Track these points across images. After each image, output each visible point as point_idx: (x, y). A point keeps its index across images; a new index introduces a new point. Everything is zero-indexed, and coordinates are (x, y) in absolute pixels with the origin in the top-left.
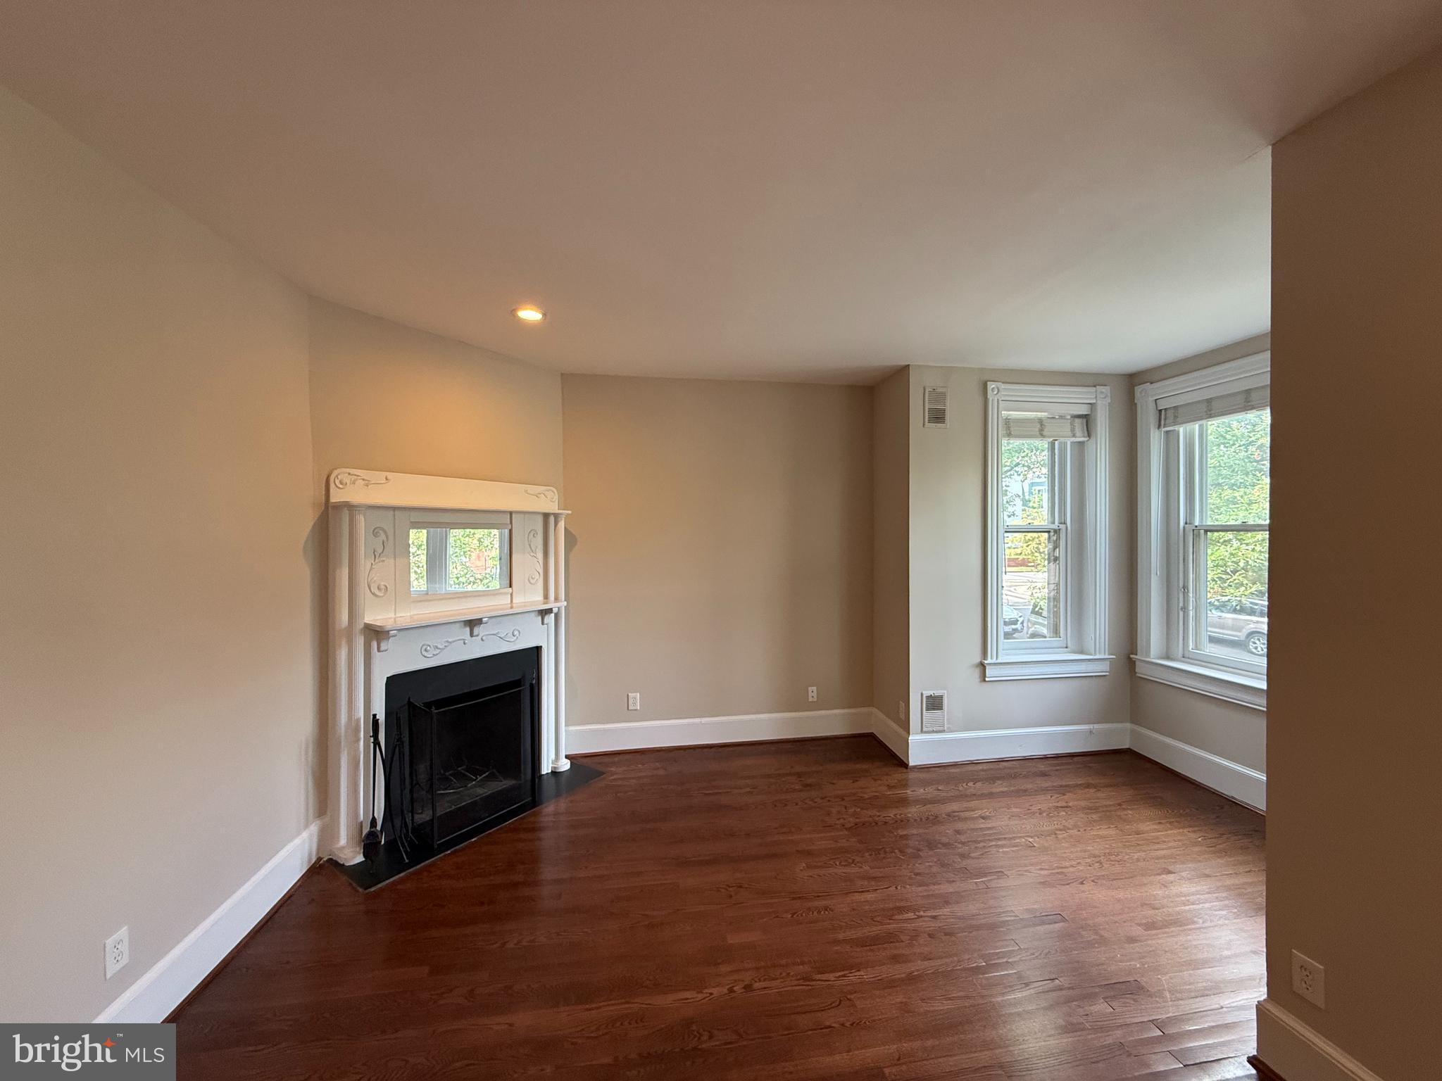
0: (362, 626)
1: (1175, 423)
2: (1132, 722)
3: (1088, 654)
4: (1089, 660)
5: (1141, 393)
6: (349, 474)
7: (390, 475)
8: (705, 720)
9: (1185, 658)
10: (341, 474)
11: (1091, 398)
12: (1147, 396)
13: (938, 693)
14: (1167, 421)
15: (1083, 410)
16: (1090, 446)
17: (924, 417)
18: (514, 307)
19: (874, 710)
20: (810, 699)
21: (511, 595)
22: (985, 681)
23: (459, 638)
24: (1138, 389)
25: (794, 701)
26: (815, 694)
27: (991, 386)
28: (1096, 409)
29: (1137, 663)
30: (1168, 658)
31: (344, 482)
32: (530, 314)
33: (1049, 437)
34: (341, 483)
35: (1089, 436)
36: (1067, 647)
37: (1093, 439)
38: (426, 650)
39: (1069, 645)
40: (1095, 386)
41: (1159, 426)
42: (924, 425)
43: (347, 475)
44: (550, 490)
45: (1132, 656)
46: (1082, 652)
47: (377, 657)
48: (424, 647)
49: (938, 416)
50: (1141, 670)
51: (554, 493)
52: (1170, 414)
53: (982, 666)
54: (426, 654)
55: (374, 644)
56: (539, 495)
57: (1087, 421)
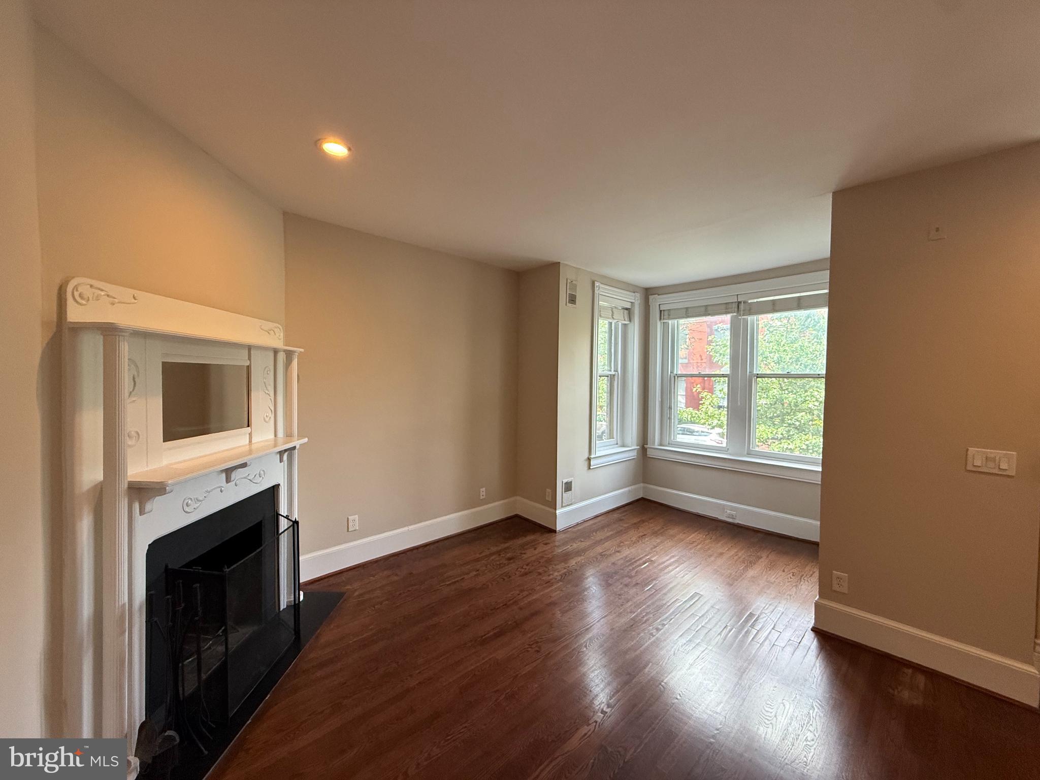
0: (125, 486)
1: (669, 319)
2: (644, 482)
3: (628, 447)
4: (630, 450)
5: (652, 300)
6: (91, 286)
7: (137, 293)
8: (412, 527)
9: (669, 444)
10: (80, 284)
11: (631, 299)
12: (656, 301)
13: (569, 480)
14: (665, 317)
15: (628, 306)
16: (631, 327)
17: (566, 299)
18: (320, 137)
19: (518, 498)
20: (482, 497)
21: (250, 434)
22: (590, 468)
23: (215, 487)
24: (651, 297)
25: (471, 501)
26: (484, 493)
27: (597, 284)
28: (634, 306)
29: (648, 450)
30: (661, 445)
31: (85, 297)
32: (335, 149)
33: (616, 320)
34: (81, 296)
35: (630, 321)
36: (617, 444)
37: (632, 322)
38: (187, 505)
39: (618, 443)
40: (634, 292)
41: (660, 319)
42: (566, 305)
43: (89, 286)
44: (278, 327)
45: (645, 446)
46: (623, 446)
47: (139, 520)
48: (186, 501)
49: (572, 300)
50: (650, 453)
51: (280, 330)
52: (666, 313)
53: (589, 459)
54: (187, 509)
55: (136, 506)
56: (270, 332)
57: (629, 311)
